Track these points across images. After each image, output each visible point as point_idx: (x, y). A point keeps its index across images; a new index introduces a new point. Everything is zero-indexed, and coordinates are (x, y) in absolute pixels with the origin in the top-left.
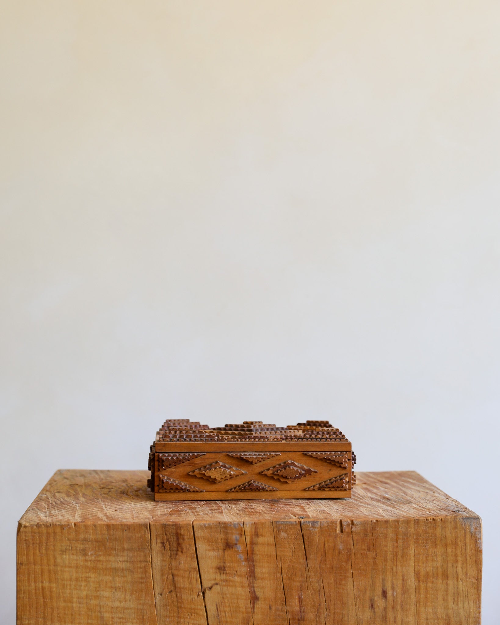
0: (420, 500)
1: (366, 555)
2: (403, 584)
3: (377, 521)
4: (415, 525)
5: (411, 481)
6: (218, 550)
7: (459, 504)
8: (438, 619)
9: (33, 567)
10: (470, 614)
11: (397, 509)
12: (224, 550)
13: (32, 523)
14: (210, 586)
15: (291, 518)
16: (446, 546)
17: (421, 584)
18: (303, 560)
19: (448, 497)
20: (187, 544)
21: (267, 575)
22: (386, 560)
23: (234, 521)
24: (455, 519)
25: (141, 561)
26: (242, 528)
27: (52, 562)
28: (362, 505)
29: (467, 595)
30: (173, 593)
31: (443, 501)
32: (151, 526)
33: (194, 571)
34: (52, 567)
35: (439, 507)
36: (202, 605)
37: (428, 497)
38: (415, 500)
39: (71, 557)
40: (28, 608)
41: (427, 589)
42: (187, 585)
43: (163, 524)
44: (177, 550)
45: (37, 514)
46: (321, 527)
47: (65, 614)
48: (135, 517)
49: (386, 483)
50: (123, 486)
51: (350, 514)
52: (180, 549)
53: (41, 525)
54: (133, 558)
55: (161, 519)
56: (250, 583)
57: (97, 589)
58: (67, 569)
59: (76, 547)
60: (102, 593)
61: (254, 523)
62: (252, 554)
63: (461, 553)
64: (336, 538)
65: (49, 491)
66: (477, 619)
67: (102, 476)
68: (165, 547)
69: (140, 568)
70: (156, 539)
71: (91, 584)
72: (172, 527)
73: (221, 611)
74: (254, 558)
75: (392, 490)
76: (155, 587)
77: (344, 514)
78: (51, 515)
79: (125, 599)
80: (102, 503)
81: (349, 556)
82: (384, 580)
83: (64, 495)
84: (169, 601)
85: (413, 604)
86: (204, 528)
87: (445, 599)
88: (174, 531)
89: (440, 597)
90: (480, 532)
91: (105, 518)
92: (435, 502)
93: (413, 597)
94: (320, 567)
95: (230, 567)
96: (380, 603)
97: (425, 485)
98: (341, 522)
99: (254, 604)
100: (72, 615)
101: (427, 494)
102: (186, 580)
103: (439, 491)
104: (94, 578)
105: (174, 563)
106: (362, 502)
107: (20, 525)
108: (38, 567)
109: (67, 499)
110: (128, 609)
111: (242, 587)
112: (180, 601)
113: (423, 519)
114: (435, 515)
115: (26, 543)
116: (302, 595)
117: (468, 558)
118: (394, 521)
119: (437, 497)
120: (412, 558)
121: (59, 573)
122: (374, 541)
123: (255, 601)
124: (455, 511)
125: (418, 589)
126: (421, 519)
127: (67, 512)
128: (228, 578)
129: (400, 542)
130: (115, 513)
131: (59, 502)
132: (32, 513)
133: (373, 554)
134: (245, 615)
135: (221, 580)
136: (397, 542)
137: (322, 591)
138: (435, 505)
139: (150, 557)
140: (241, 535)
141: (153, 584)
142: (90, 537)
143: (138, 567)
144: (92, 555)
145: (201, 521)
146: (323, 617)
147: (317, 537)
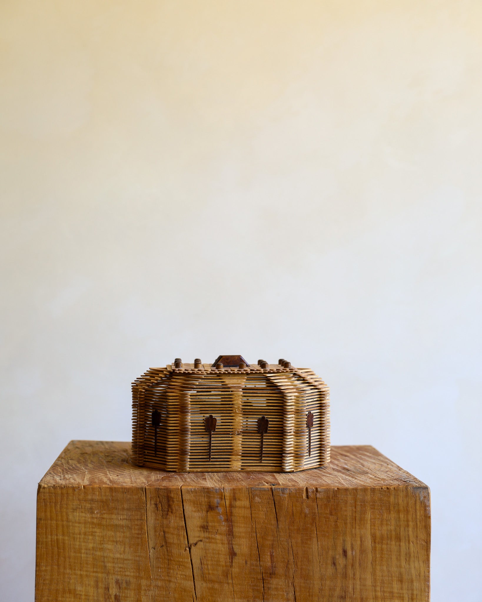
0: (376, 471)
1: (329, 518)
2: (361, 545)
3: (338, 489)
4: (371, 493)
5: (368, 454)
6: (202, 511)
7: (410, 475)
8: (392, 577)
9: (49, 522)
10: (420, 573)
11: (356, 479)
12: (207, 511)
13: (49, 485)
14: (195, 542)
15: (264, 485)
16: (399, 512)
17: (377, 545)
18: (274, 522)
19: (400, 469)
20: (176, 506)
21: (243, 534)
22: (346, 524)
23: (216, 487)
24: (407, 488)
25: (137, 520)
26: (222, 492)
27: (65, 519)
28: (326, 474)
29: (417, 555)
30: (164, 548)
31: (396, 472)
32: (146, 490)
33: (182, 529)
34: (65, 523)
35: (392, 478)
36: (189, 559)
37: (383, 469)
38: (372, 471)
39: (81, 514)
40: (45, 557)
41: (382, 550)
42: (176, 541)
43: (156, 488)
44: (168, 511)
45: (54, 477)
46: (289, 493)
47: (75, 563)
48: (133, 481)
49: (346, 456)
50: (123, 455)
51: (314, 483)
52: (170, 510)
53: (56, 486)
54: (131, 517)
55: (155, 483)
56: (229, 541)
57: (102, 542)
58: (77, 525)
59: (85, 506)
60: (105, 546)
61: (232, 489)
62: (231, 515)
63: (412, 519)
64: (302, 503)
65: (64, 458)
66: (427, 578)
67: (107, 446)
68: (158, 508)
69: (137, 525)
70: (151, 501)
71: (97, 538)
72: (164, 491)
73: (204, 564)
74: (233, 519)
75: (351, 462)
76: (149, 542)
77: (309, 482)
78: (65, 478)
79: (124, 552)
80: (106, 469)
81: (314, 519)
82: (344, 541)
83: (76, 462)
84: (161, 554)
85: (369, 563)
86: (191, 493)
87: (398, 559)
88: (166, 494)
89: (394, 557)
90: (429, 500)
91: (108, 482)
92: (388, 473)
93: (370, 556)
94: (289, 528)
95: (212, 527)
96: (341, 561)
97: (380, 458)
98: (307, 489)
99: (232, 559)
100: (81, 564)
101: (382, 466)
102: (175, 536)
103: (392, 464)
104: (99, 533)
105: (165, 522)
106: (325, 472)
107: (40, 486)
108: (54, 522)
109: (78, 465)
110: (126, 560)
111: (222, 544)
112: (170, 554)
113: (378, 487)
114: (389, 484)
115: (45, 502)
116: (273, 553)
117: (418, 523)
118: (353, 489)
119: (390, 468)
120: (369, 522)
121: (71, 528)
122: (336, 506)
123: (233, 556)
124: (406, 482)
125: (374, 549)
126: (376, 487)
127: (78, 477)
128: (210, 536)
129: (358, 508)
130: (117, 478)
131: (71, 468)
132: (49, 476)
133: (335, 518)
134: (224, 568)
135: (205, 538)
136: (355, 508)
137: (290, 549)
138: (388, 476)
139: (146, 516)
140: (221, 499)
141: (147, 539)
142: (96, 497)
143: (135, 524)
144: (97, 513)
145: (188, 486)
146: (291, 572)
147: (286, 502)
